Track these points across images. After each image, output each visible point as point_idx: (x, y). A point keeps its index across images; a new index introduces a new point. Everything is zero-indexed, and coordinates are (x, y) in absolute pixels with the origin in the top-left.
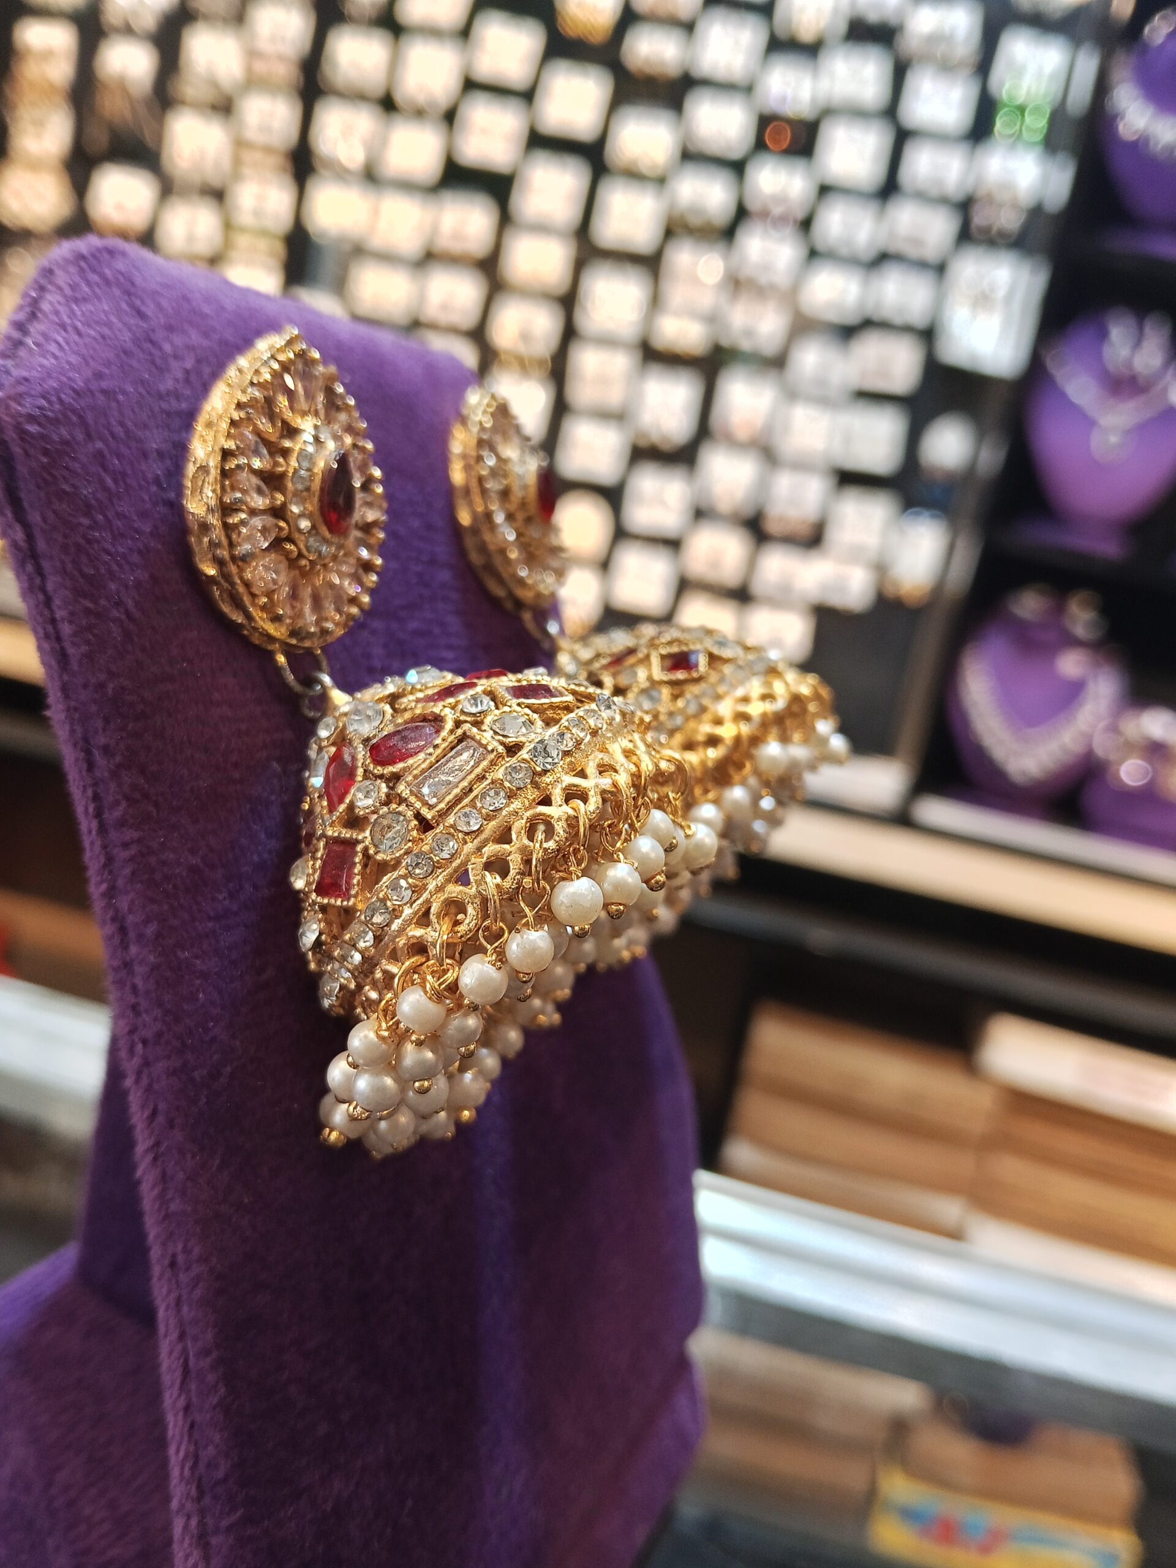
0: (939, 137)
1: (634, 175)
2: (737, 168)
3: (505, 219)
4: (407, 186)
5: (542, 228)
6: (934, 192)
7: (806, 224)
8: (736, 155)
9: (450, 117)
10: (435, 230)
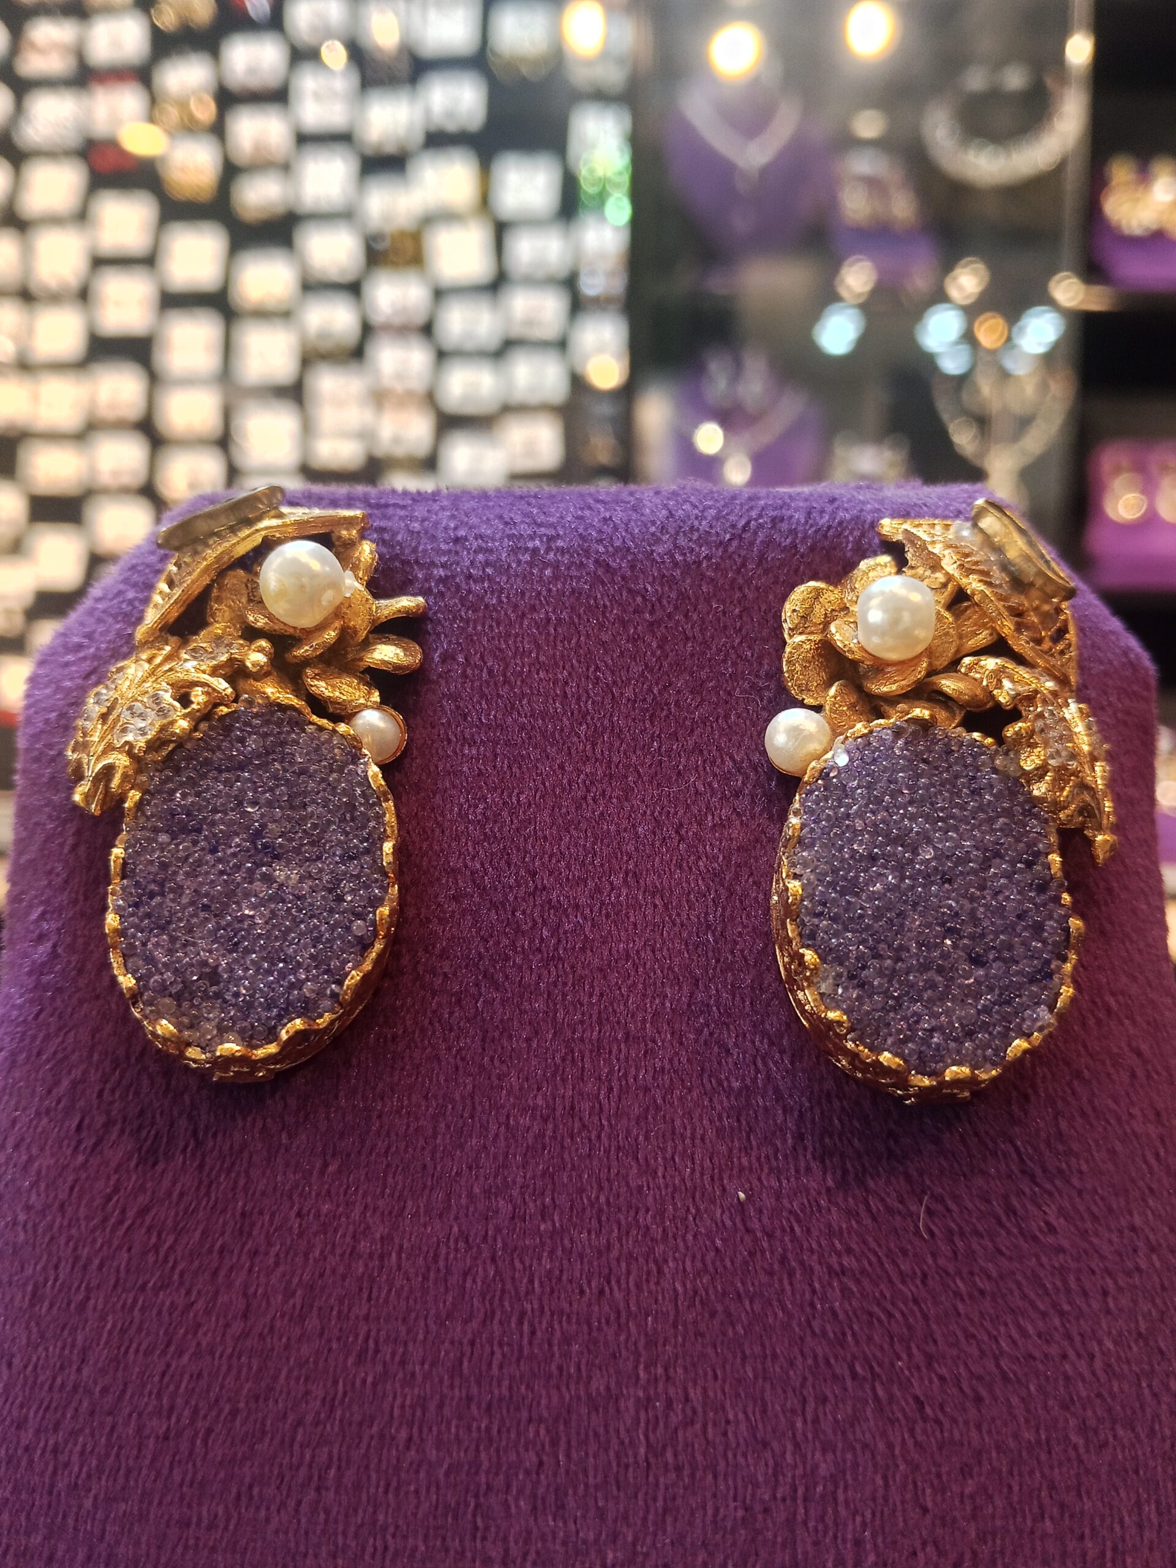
0: (532, 223)
1: (264, 315)
2: (354, 289)
3: (154, 379)
4: (58, 367)
5: (189, 381)
6: (540, 274)
7: (427, 330)
8: (349, 277)
9: (84, 295)
10: (93, 403)
